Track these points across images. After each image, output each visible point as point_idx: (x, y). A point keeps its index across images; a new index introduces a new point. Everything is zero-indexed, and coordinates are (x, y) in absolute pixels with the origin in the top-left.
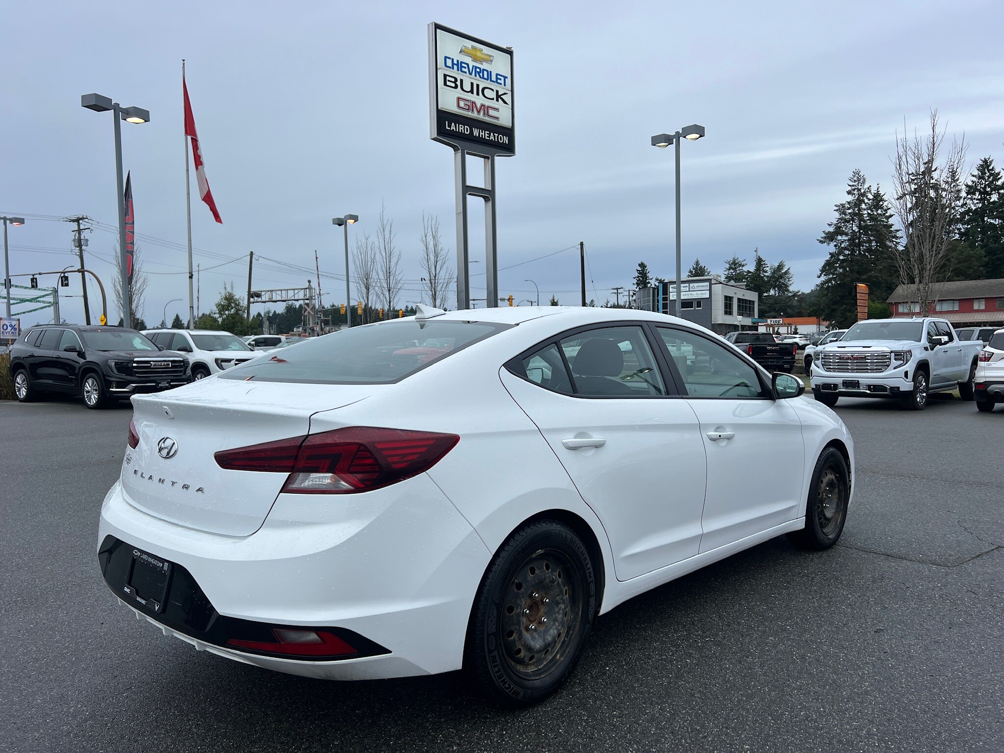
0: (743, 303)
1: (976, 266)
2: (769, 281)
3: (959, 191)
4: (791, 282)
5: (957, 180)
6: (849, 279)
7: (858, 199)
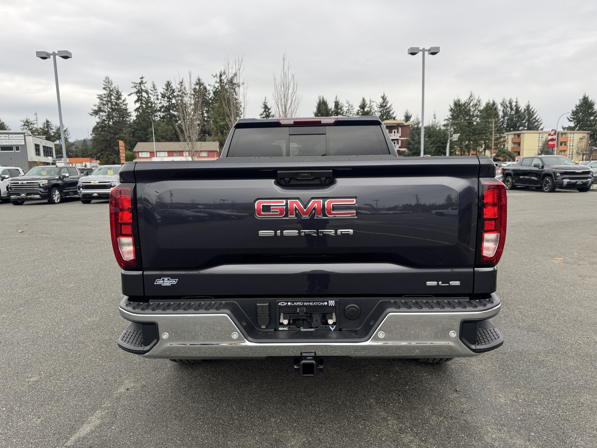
0: (46, 148)
1: (169, 134)
2: (55, 134)
3: (158, 95)
4: (69, 137)
5: (156, 89)
6: (109, 137)
7: (110, 93)
